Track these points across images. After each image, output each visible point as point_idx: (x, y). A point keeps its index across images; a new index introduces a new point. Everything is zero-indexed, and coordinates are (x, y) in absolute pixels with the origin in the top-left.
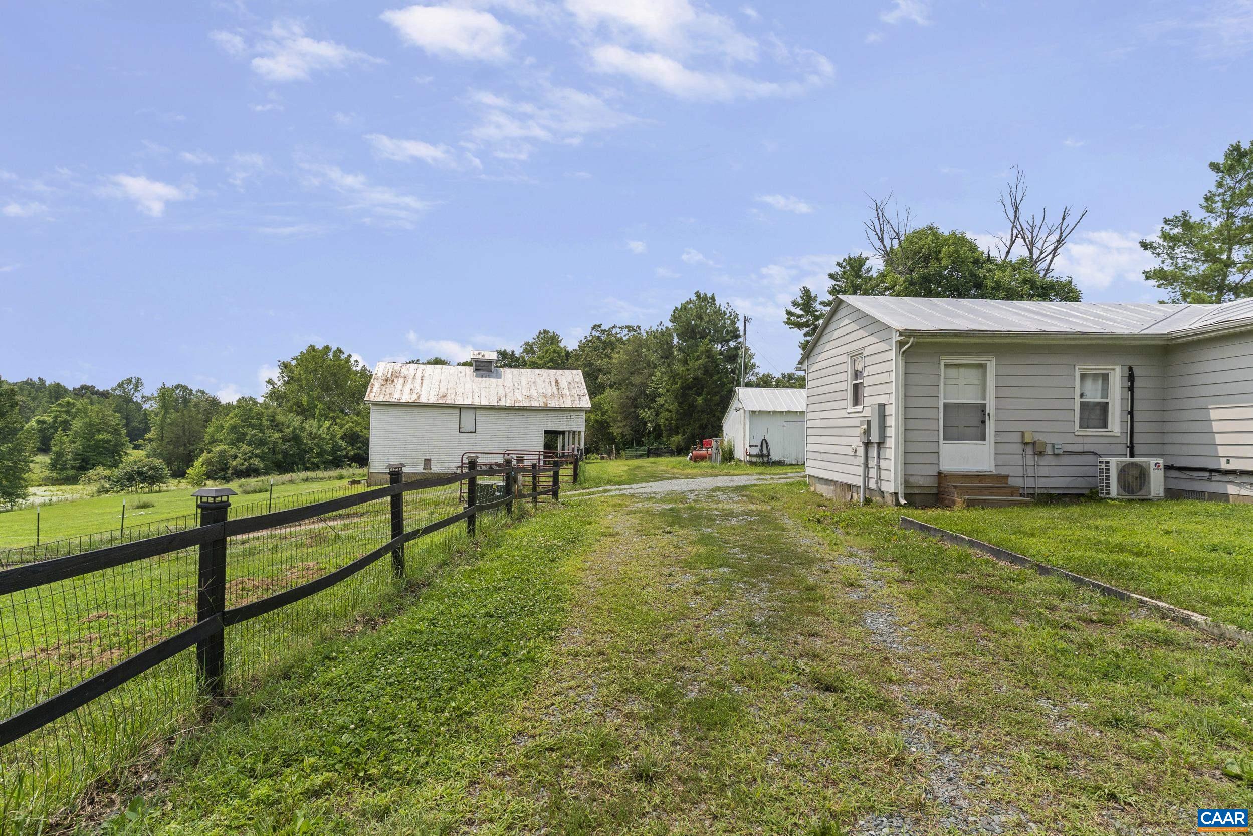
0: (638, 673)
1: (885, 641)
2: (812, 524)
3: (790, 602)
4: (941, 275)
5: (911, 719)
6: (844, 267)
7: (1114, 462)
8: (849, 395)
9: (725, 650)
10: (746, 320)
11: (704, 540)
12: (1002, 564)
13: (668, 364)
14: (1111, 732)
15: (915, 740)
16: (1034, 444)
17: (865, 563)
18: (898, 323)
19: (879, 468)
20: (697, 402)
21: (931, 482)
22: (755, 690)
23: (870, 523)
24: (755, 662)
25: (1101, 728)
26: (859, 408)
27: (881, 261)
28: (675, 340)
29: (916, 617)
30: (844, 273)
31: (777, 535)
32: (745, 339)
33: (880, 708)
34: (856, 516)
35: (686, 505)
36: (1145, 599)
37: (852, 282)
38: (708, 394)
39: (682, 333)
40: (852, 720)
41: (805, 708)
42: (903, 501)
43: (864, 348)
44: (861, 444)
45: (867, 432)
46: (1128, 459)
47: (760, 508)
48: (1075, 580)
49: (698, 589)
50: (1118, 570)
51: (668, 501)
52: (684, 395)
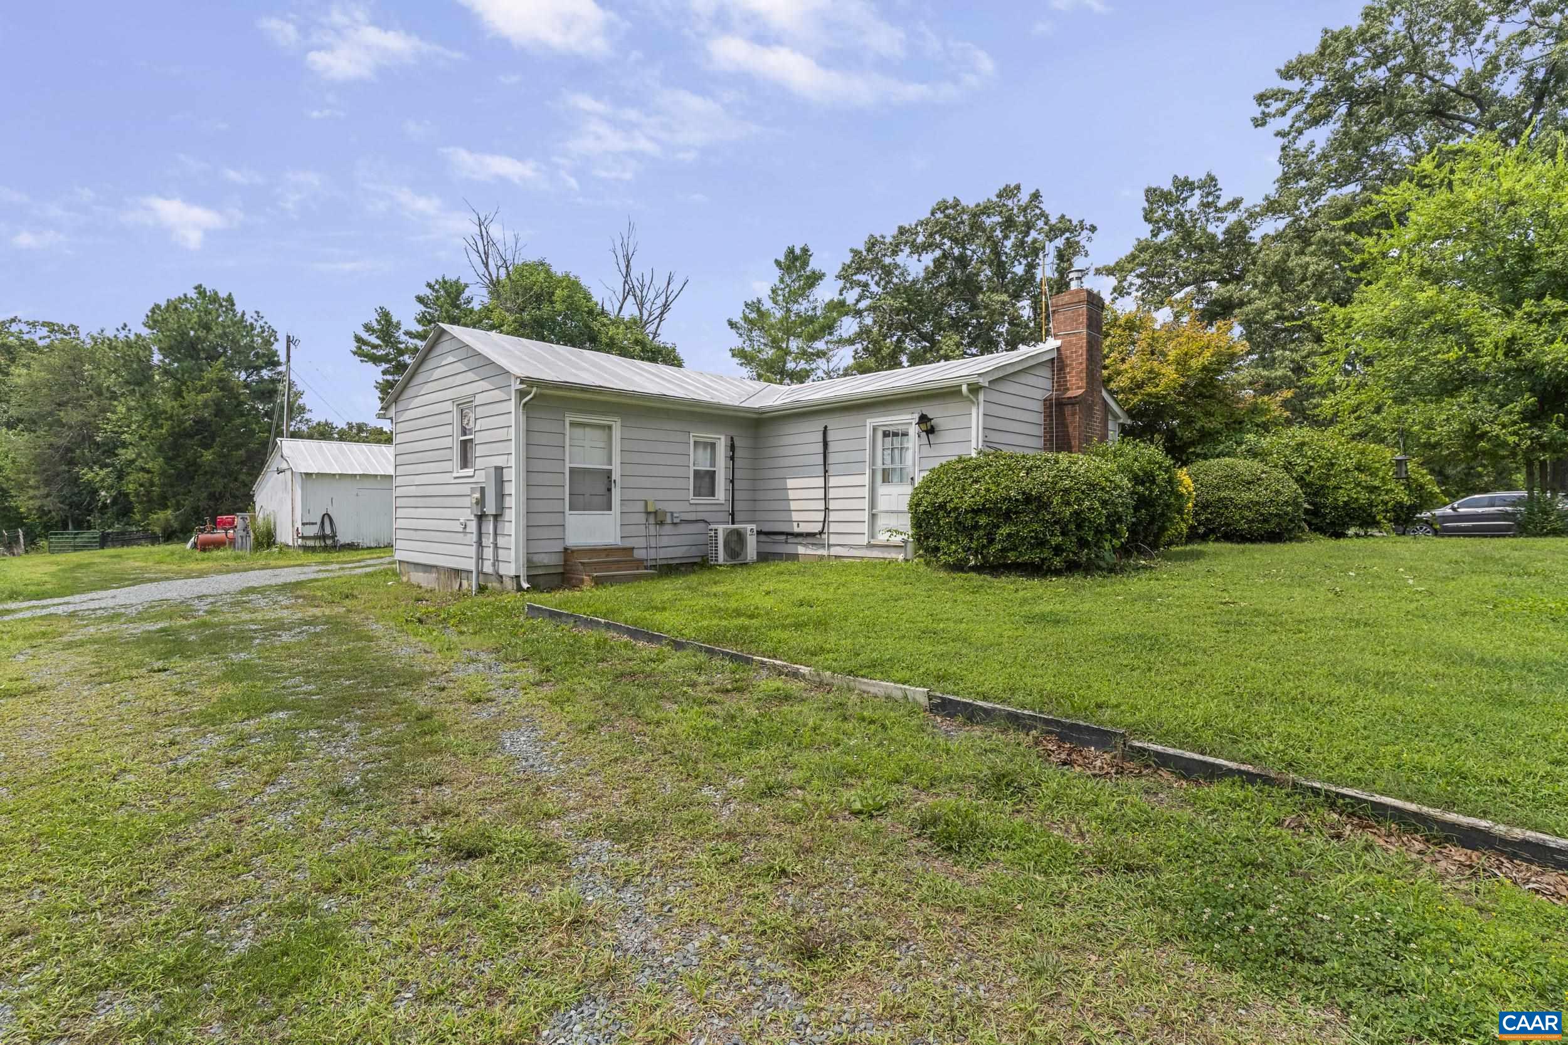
0: (115, 945)
1: (532, 766)
2: (411, 626)
3: (397, 743)
4: (554, 321)
5: (581, 859)
6: (437, 291)
7: (721, 528)
8: (456, 454)
9: (297, 846)
10: (289, 340)
11: (233, 674)
12: (640, 644)
13: (143, 396)
14: (768, 803)
15: (590, 886)
16: (655, 513)
17: (490, 668)
18: (518, 369)
19: (496, 547)
20: (204, 459)
21: (556, 560)
22: (359, 897)
23: (491, 617)
24: (354, 850)
25: (759, 801)
26: (469, 472)
27: (485, 292)
28: (157, 358)
29: (564, 725)
30: (438, 298)
31: (362, 649)
32: (288, 368)
33: (542, 858)
34: (469, 609)
35: (193, 620)
36: (765, 659)
37: (447, 311)
38: (223, 446)
39: (171, 348)
40: (510, 888)
41: (442, 896)
42: (525, 585)
43: (474, 395)
44: (472, 517)
45: (481, 502)
46: (731, 526)
47: (327, 612)
48: (708, 651)
49: (234, 756)
50: (740, 636)
51: (154, 617)
52: (175, 446)
